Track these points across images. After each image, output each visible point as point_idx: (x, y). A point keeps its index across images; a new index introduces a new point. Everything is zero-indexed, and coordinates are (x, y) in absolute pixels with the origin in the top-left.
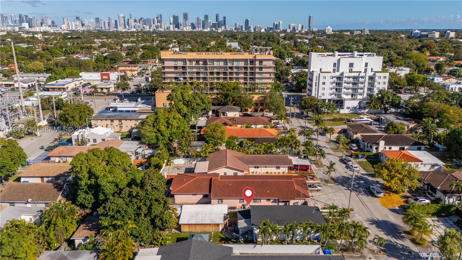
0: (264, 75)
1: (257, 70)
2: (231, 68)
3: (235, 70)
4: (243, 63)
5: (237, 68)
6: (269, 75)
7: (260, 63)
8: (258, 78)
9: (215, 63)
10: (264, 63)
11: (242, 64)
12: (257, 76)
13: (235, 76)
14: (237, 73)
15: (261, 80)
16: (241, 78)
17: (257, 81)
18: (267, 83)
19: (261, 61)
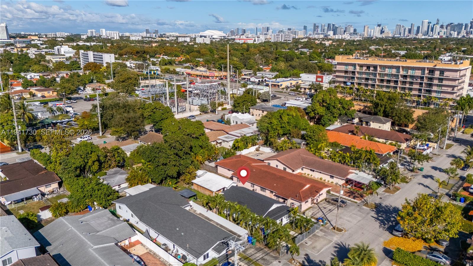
0: (444, 89)
1: (436, 82)
2: (405, 77)
3: (408, 80)
4: (420, 71)
5: (412, 77)
6: (451, 89)
7: (440, 73)
8: (436, 92)
9: (387, 69)
10: (446, 74)
11: (418, 73)
12: (435, 88)
13: (407, 86)
14: (411, 83)
15: (439, 94)
16: (415, 89)
17: (434, 95)
18: (446, 98)
19: (442, 71)
